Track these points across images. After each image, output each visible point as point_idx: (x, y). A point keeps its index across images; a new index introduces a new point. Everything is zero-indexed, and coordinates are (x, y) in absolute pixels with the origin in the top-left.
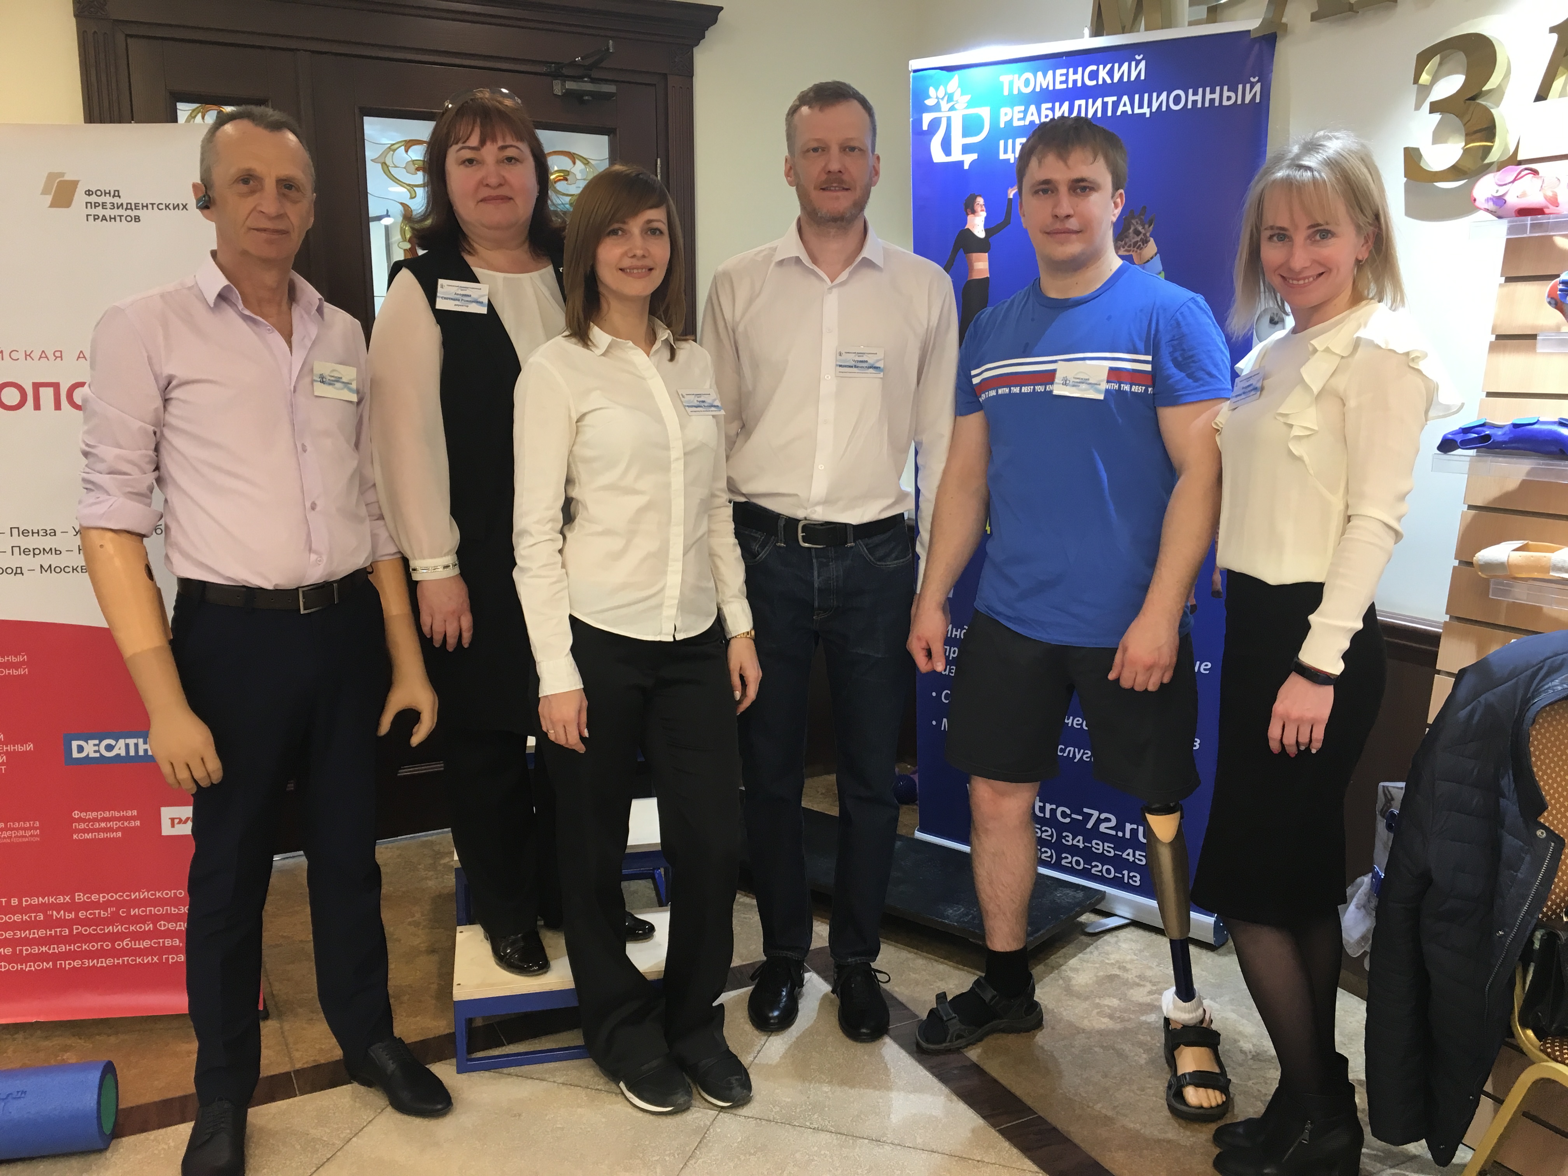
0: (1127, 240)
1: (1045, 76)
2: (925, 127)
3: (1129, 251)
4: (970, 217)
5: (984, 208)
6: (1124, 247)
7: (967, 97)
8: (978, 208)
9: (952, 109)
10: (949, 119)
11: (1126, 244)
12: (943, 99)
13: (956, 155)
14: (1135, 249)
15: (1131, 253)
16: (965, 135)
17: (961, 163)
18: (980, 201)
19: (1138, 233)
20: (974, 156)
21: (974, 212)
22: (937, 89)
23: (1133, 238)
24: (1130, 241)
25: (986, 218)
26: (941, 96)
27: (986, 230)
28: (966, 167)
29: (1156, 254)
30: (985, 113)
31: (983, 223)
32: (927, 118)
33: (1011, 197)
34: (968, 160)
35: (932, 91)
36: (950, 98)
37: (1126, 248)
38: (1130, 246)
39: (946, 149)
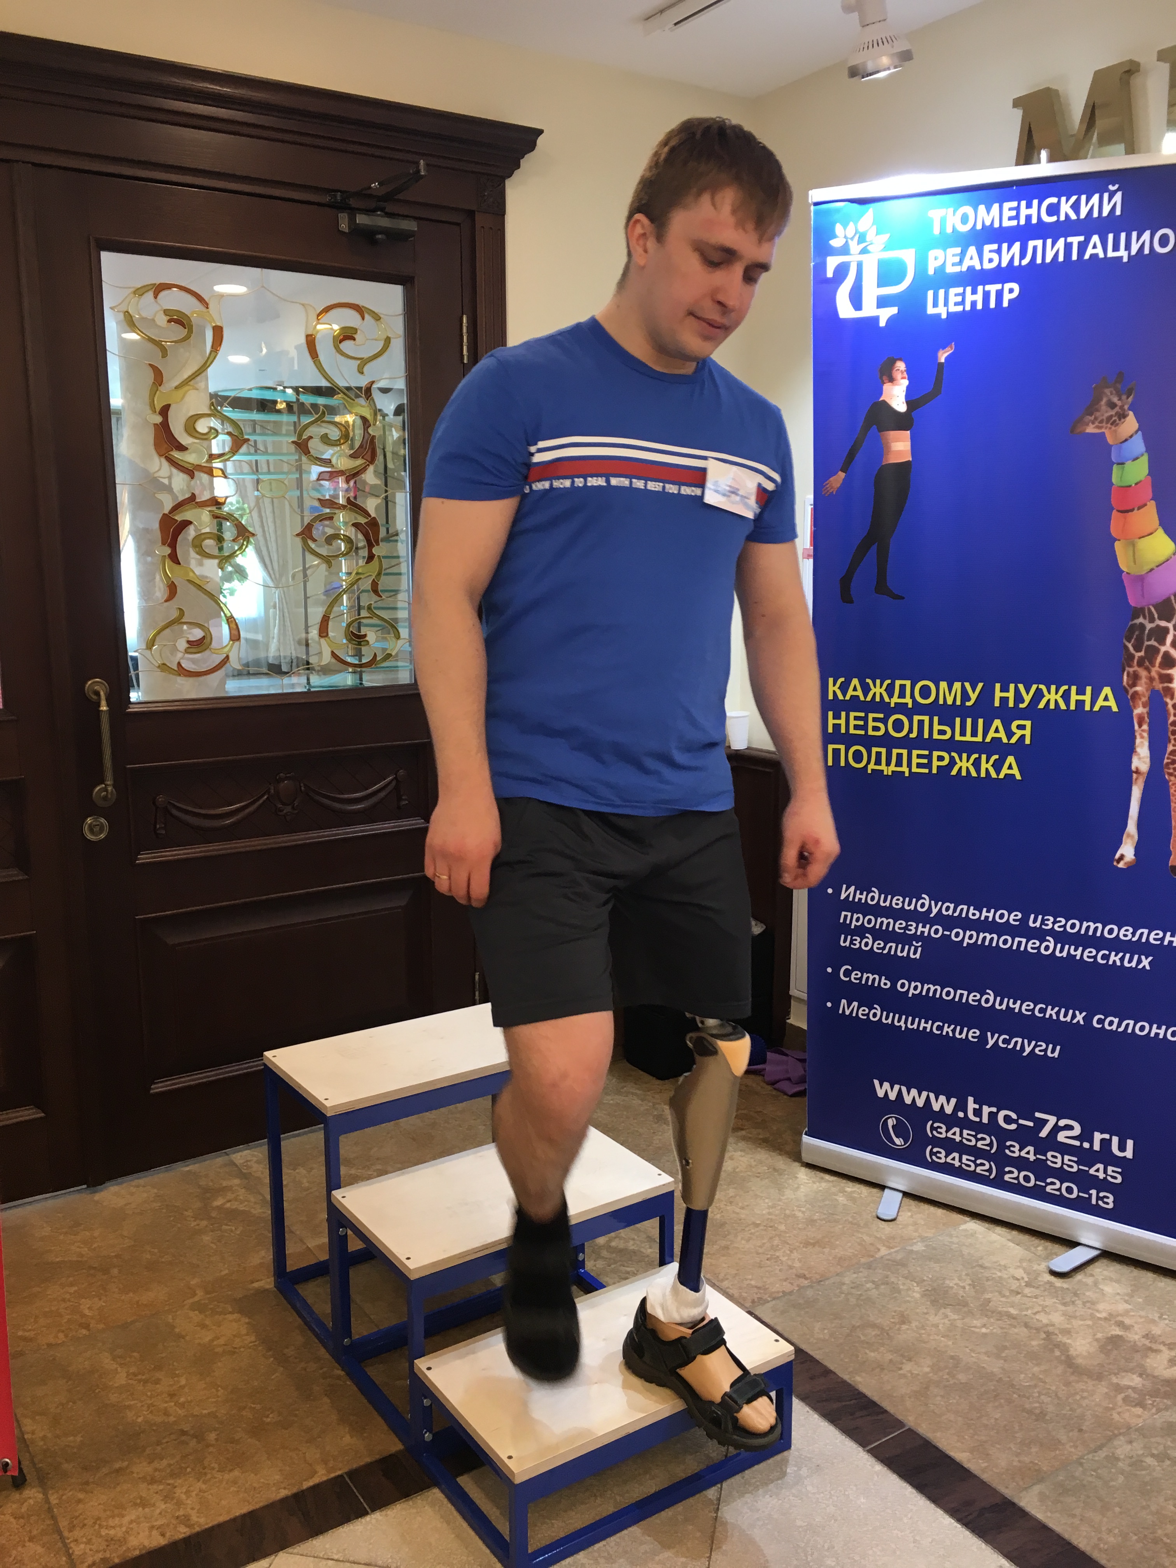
0: (1098, 414)
1: (988, 211)
2: (830, 274)
3: (1100, 428)
4: (887, 387)
5: (905, 375)
6: (1093, 423)
7: (884, 238)
8: (898, 375)
9: (864, 251)
10: (860, 266)
11: (1096, 419)
12: (852, 239)
13: (869, 309)
14: (1109, 425)
15: (1103, 430)
16: (882, 282)
17: (876, 319)
18: (901, 366)
19: (1112, 405)
20: (894, 310)
21: (892, 380)
22: (845, 227)
23: (1107, 412)
24: (1103, 415)
25: (908, 388)
27: (908, 402)
28: (882, 323)
29: (1136, 432)
30: (908, 257)
31: (904, 393)
32: (832, 263)
33: (943, 360)
34: (885, 315)
35: (839, 229)
36: (862, 239)
37: (1097, 424)
38: (1101, 422)
39: (856, 299)
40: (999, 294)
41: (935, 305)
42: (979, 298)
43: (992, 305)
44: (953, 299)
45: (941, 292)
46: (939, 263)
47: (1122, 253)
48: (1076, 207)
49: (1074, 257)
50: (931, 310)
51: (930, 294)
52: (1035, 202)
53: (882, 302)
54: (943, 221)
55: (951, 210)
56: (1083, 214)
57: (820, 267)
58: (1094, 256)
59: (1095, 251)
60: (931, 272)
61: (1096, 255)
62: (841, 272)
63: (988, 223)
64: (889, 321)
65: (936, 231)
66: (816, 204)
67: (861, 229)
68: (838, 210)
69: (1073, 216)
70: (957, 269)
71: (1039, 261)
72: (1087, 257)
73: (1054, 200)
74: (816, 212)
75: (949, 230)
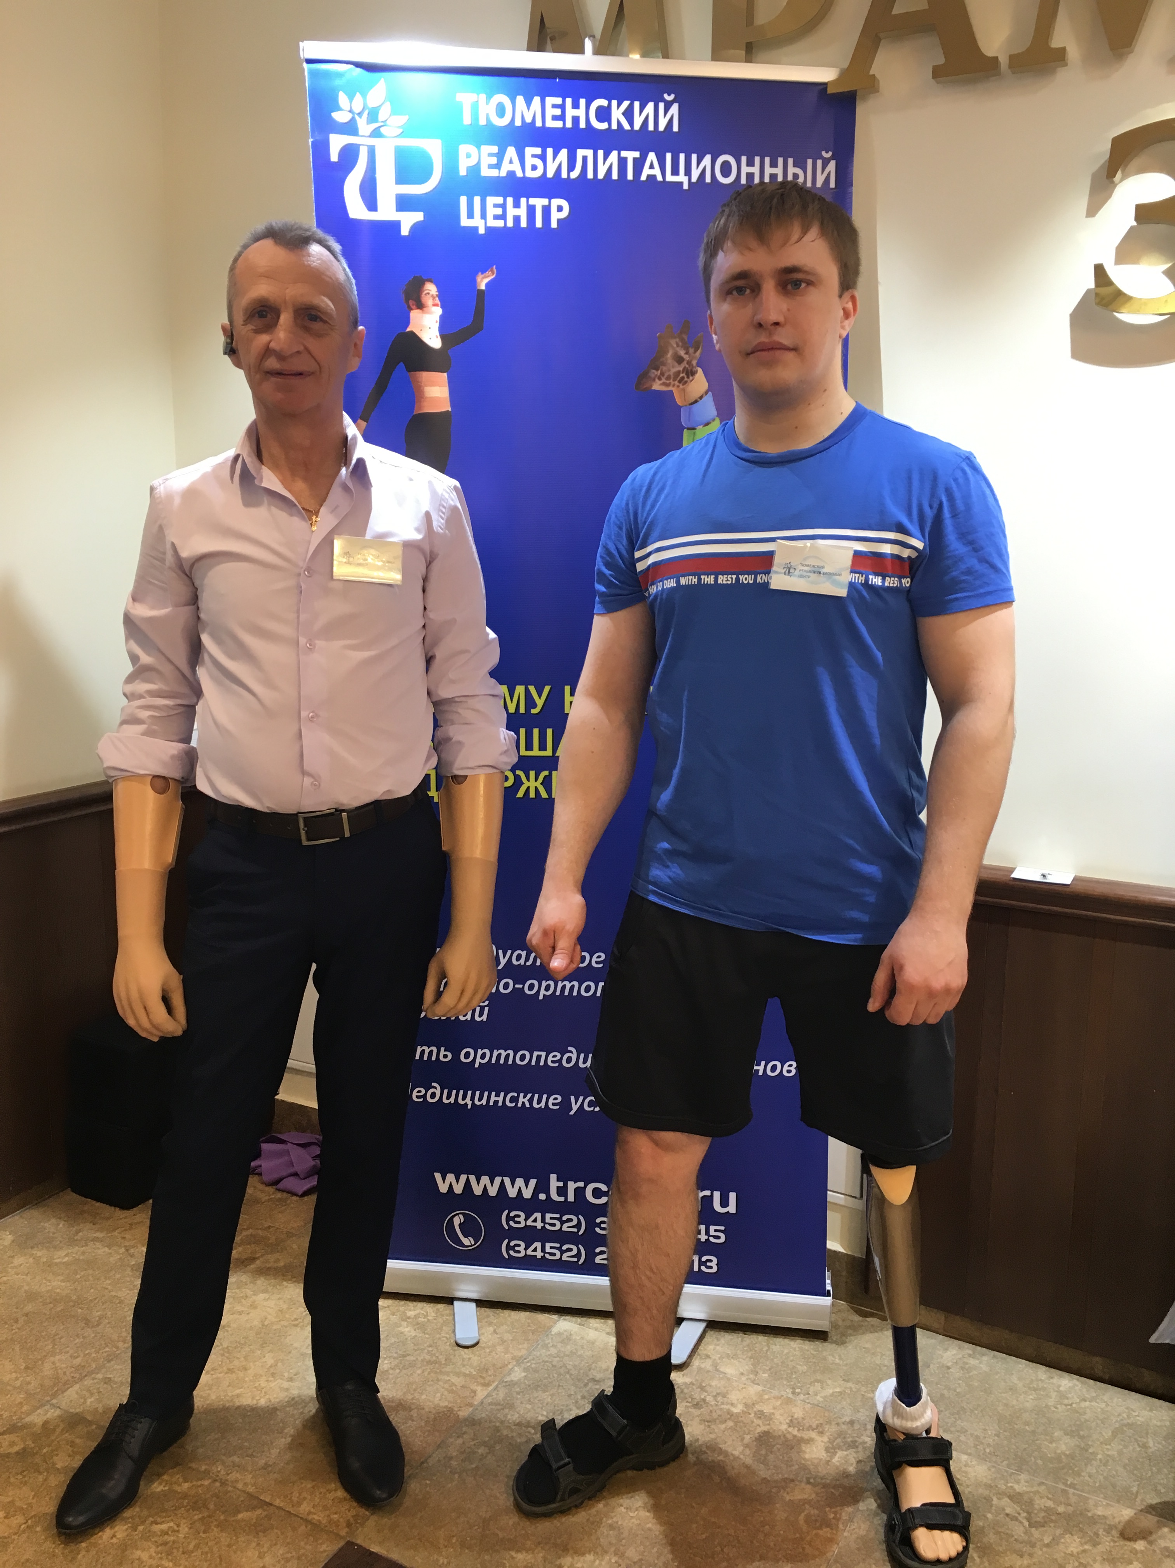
0: (664, 368)
1: (529, 103)
2: (334, 157)
3: (668, 385)
4: (414, 314)
5: (437, 301)
6: (660, 379)
7: (402, 119)
8: (429, 302)
9: (376, 133)
10: (372, 151)
11: (662, 374)
12: (360, 114)
13: (386, 211)
14: (676, 383)
15: (670, 388)
16: (402, 178)
17: (396, 225)
18: (431, 289)
19: (680, 360)
20: (419, 216)
21: (421, 306)
22: (351, 98)
23: (673, 367)
24: (669, 370)
25: (442, 318)
26: (357, 110)
27: (443, 336)
28: (405, 231)
29: (706, 393)
30: (434, 149)
31: (437, 325)
32: (337, 143)
33: (483, 287)
34: (408, 221)
35: (343, 99)
36: (373, 116)
37: (664, 380)
38: (668, 378)
39: (370, 198)
40: (547, 210)
41: (470, 215)
42: (522, 212)
43: (539, 224)
44: (491, 211)
45: (477, 200)
46: (473, 162)
47: (682, 178)
48: (629, 114)
49: (630, 176)
50: (465, 222)
51: (463, 200)
52: (582, 102)
53: (404, 203)
54: (475, 107)
55: (483, 97)
56: (637, 125)
57: (321, 149)
58: (651, 178)
59: (652, 172)
60: (463, 172)
61: (654, 176)
62: (349, 155)
63: (529, 120)
64: (415, 228)
65: (467, 120)
66: (309, 61)
67: (372, 104)
68: (340, 75)
69: (627, 127)
70: (494, 173)
71: (590, 175)
72: (643, 177)
73: (603, 102)
74: (312, 73)
75: (483, 122)
